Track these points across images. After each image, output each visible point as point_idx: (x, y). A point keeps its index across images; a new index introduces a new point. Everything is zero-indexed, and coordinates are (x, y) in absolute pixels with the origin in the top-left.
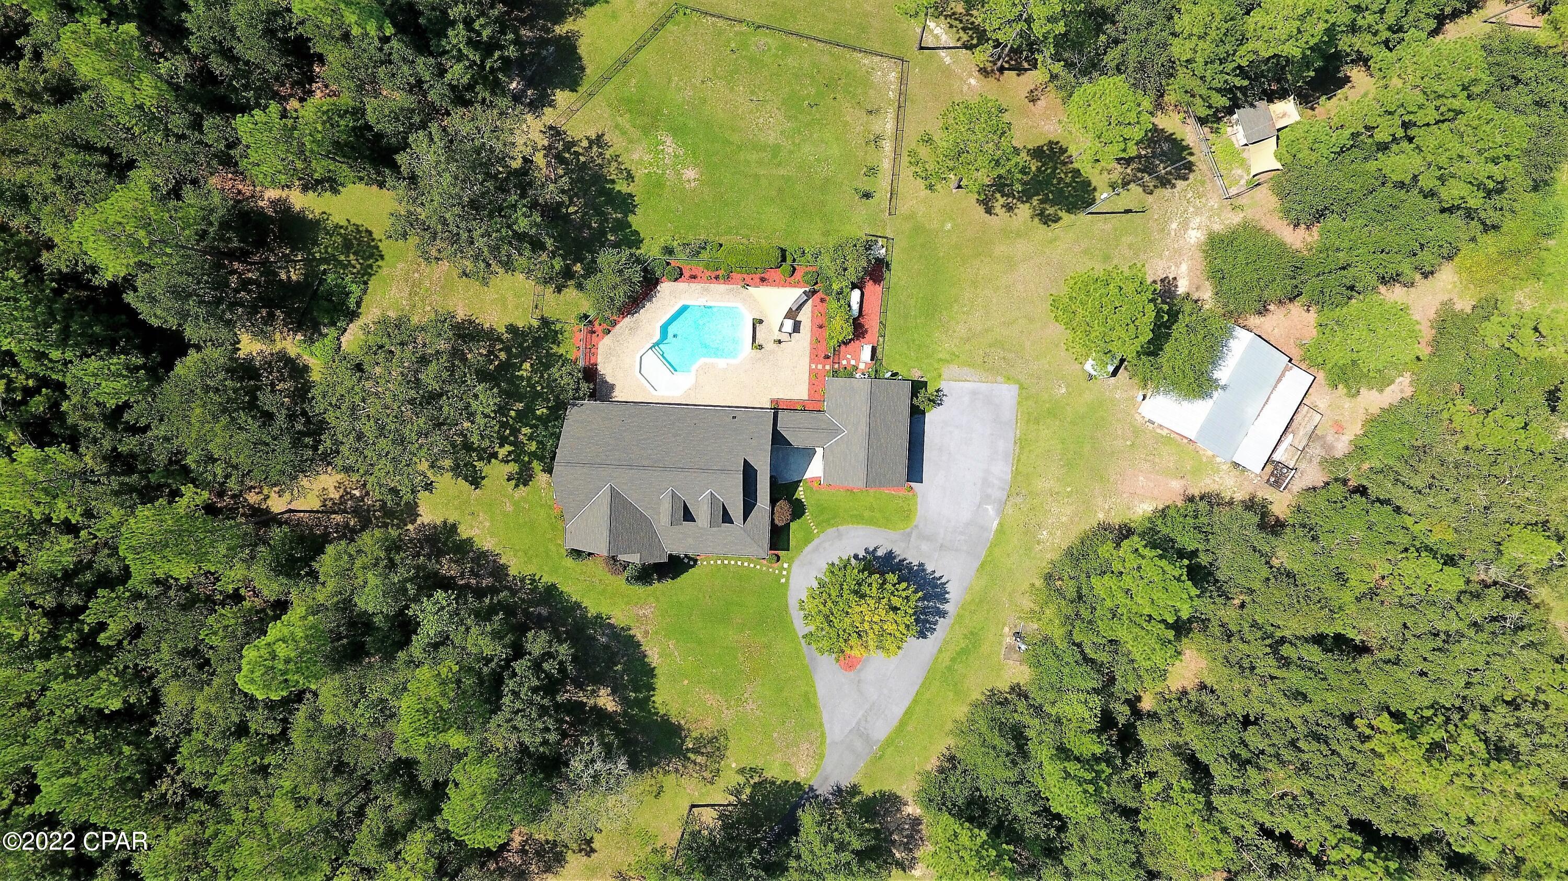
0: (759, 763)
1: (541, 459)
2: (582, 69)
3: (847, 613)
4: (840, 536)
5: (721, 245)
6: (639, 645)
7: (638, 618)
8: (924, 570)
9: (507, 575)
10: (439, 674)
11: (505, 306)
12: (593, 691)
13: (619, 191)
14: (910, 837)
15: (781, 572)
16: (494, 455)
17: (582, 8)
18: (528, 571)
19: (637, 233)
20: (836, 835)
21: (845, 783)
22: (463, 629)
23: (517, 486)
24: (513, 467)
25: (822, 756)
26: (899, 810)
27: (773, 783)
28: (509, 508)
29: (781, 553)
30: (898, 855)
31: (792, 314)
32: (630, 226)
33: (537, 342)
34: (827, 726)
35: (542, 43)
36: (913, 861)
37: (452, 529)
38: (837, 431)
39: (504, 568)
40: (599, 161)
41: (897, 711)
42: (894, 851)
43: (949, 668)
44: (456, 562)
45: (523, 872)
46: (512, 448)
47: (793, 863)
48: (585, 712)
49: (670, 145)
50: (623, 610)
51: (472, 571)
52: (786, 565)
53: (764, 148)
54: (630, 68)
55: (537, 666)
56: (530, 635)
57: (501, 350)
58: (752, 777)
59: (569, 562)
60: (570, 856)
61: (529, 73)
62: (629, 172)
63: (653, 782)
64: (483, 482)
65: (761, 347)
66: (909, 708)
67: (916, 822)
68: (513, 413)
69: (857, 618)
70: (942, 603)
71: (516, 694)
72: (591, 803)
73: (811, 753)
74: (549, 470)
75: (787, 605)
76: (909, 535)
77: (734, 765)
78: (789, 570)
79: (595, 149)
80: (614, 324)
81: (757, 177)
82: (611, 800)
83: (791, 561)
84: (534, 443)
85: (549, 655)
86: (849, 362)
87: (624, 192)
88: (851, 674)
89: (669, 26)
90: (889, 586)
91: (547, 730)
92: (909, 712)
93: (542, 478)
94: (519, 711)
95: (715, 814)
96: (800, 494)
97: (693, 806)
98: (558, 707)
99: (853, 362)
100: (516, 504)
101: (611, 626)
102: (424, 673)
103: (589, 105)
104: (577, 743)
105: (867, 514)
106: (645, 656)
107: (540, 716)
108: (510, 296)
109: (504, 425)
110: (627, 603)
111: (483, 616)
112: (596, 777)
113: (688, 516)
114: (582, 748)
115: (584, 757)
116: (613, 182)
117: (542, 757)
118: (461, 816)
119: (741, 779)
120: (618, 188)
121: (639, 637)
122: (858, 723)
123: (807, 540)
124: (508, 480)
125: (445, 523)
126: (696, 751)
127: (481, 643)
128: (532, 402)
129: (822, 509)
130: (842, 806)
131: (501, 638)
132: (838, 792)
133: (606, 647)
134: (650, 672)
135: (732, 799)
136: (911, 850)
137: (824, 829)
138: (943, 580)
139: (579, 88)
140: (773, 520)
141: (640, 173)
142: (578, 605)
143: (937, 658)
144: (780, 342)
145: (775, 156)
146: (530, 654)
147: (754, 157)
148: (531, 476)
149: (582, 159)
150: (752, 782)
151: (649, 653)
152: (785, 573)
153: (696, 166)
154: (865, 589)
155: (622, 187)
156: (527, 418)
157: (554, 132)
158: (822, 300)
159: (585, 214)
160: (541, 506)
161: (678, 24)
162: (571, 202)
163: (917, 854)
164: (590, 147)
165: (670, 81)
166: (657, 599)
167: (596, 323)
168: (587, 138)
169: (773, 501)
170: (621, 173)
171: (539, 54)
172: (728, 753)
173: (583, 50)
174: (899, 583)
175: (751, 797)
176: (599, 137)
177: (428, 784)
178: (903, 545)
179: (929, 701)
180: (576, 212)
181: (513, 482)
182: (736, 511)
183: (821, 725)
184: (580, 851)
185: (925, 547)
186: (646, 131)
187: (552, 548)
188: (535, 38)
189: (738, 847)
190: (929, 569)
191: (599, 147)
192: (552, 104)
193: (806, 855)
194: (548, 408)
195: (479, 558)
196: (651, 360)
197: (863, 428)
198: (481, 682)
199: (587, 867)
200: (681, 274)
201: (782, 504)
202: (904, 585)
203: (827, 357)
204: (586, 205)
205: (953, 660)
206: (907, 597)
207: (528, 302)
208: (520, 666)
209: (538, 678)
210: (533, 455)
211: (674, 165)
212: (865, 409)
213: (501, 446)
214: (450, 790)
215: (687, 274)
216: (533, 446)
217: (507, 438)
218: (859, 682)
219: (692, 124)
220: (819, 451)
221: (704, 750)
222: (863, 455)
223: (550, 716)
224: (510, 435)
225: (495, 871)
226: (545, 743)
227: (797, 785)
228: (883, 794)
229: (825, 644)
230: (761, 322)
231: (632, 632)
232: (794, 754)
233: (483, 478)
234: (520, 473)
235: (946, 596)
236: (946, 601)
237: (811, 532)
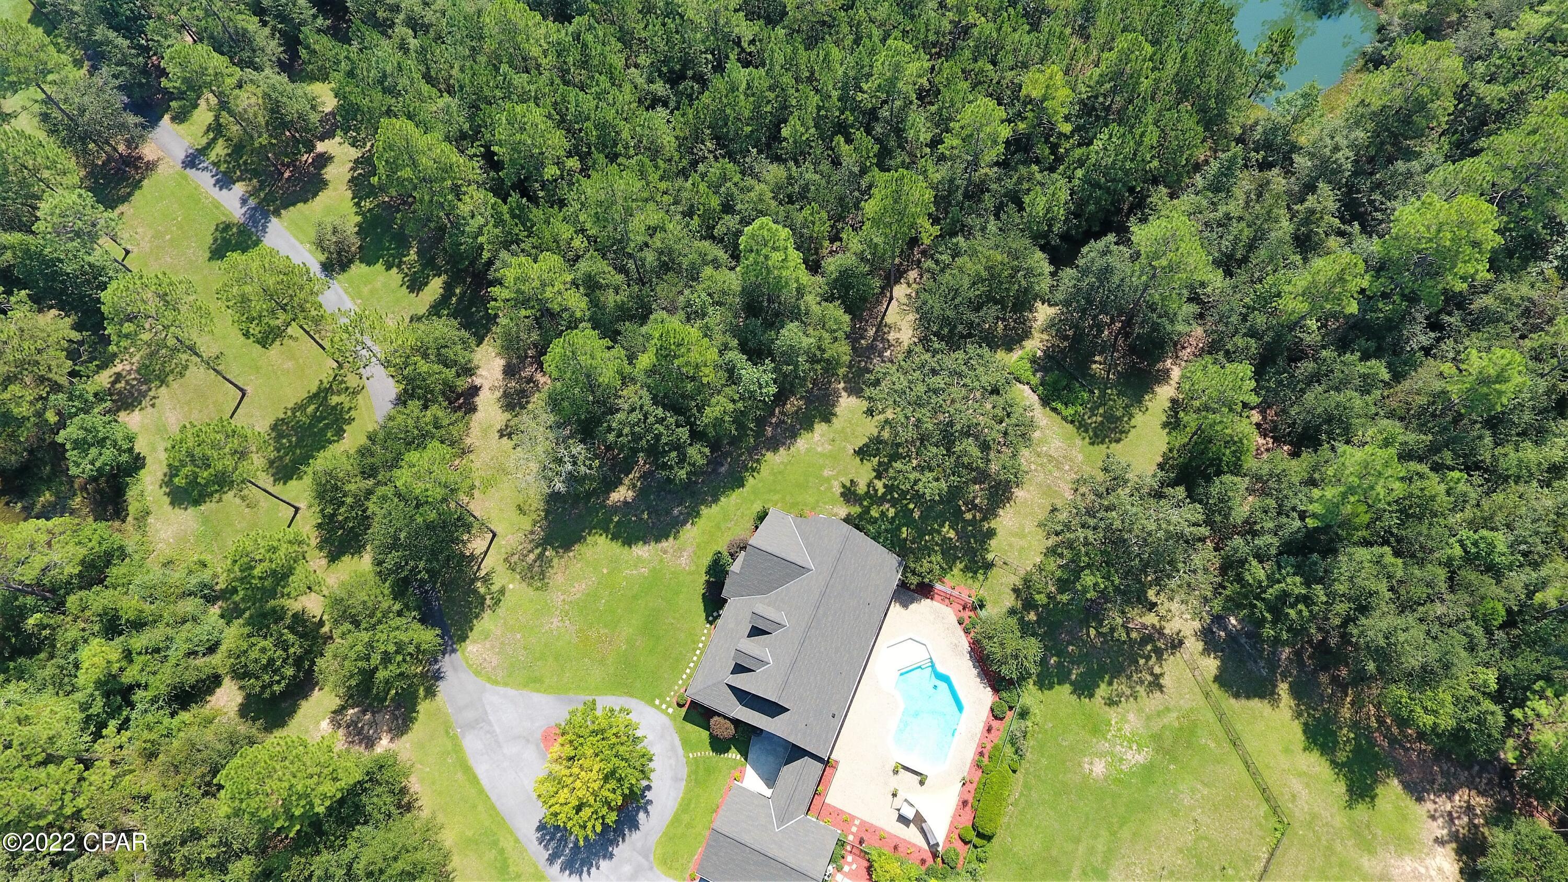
0: (501, 611)
1: (860, 516)
2: (1237, 696)
3: (597, 755)
4: (676, 779)
5: (1014, 771)
6: (658, 540)
7: (681, 550)
8: (604, 857)
9: (768, 450)
10: (706, 366)
11: (1016, 535)
12: (634, 486)
13: (1098, 686)
14: (359, 732)
15: (666, 702)
16: (879, 477)
17: (1302, 720)
18: (765, 469)
19: (1051, 687)
20: (399, 658)
21: (442, 686)
22: (736, 397)
23: (844, 486)
24: (862, 489)
25: (477, 673)
26: (390, 730)
27: (477, 617)
28: (826, 473)
29: (684, 710)
30: (351, 711)
31: (919, 820)
32: (1059, 683)
33: (974, 552)
34: (501, 689)
35: (1273, 664)
36: (336, 724)
37: (827, 418)
38: (782, 821)
39: (775, 449)
40: (1135, 677)
41: (482, 770)
42: (356, 710)
43: (495, 843)
44: (797, 412)
45: (514, 375)
46: (880, 494)
47: (397, 607)
48: (620, 472)
49: (1136, 757)
50: (694, 538)
51: (783, 422)
52: (670, 710)
53: (1106, 860)
54: (1228, 746)
55: (678, 447)
56: (707, 450)
57: (974, 516)
58: (492, 598)
59: (757, 507)
60: (507, 415)
61: (1243, 641)
62: (1117, 703)
63: (533, 508)
64: (858, 459)
65: (896, 772)
66: (478, 783)
67: (370, 743)
68: (911, 506)
69: (586, 763)
70: (562, 863)
71: (661, 421)
72: (540, 449)
73: (485, 665)
74: (848, 520)
75: (631, 696)
76: (646, 857)
77: (511, 586)
78: (665, 712)
79: (1149, 678)
80: (967, 631)
81: (1078, 841)
82: (534, 467)
83: (672, 717)
84: (877, 515)
85: (682, 458)
86: (850, 864)
87: (1097, 691)
88: (538, 735)
89: (1265, 807)
90: (605, 810)
91: (620, 435)
92: (474, 780)
93: (843, 510)
94: (646, 418)
95: (477, 552)
96: (734, 755)
97: (494, 535)
98: (635, 451)
99: (846, 869)
100: (828, 480)
101: (684, 523)
102: (712, 355)
103: (1197, 690)
104: (596, 456)
105: (686, 818)
106: (645, 543)
107: (633, 434)
108: (1023, 543)
109: (903, 494)
110: (698, 546)
111: (739, 419)
112: (560, 461)
113: (756, 632)
114: (590, 459)
115: (581, 458)
116: (1110, 683)
117: (599, 422)
118: (581, 342)
119: (494, 588)
120: (1103, 686)
121: (664, 544)
122: (490, 723)
123: (686, 743)
124: (852, 481)
125: (835, 415)
126: (541, 556)
127: (717, 408)
128: (916, 527)
129: (709, 771)
130: (423, 675)
131: (714, 426)
132: (438, 676)
133: (668, 512)
134: (629, 542)
135: (482, 573)
136: (348, 727)
137: (411, 649)
138: (585, 875)
139: (1216, 686)
140: (719, 715)
141: (1113, 714)
142: (716, 500)
143: (511, 833)
144: (894, 795)
145: (1095, 871)
146: (691, 445)
147: (1100, 847)
148: (849, 502)
149: (1142, 662)
150: (488, 597)
151: (646, 547)
152: (664, 706)
153: (1106, 779)
154: (613, 784)
155: (1103, 690)
156: (904, 517)
157: (1176, 644)
158: (923, 862)
159: (1085, 643)
160: (818, 502)
161: (1265, 818)
162: (1099, 634)
163: (341, 732)
164: (1152, 674)
165: (1205, 785)
166: (691, 574)
167: (972, 614)
168: (1162, 674)
169: (736, 723)
170: (1117, 695)
171: (1261, 658)
172: (524, 585)
173: (1257, 705)
174: (603, 824)
175: (475, 592)
176: (1160, 687)
177: (619, 326)
178: (639, 845)
179: (474, 807)
180: (1088, 635)
181: (848, 484)
182: (743, 682)
183: (506, 685)
184: (507, 426)
185: (627, 869)
186: (1157, 738)
187: (776, 497)
188: (1279, 660)
189: (438, 560)
190: (604, 864)
191: (1150, 683)
192: (1206, 651)
193: (398, 621)
194: (906, 540)
195: (793, 432)
196: (917, 655)
197: (773, 851)
198: (683, 396)
199: (491, 426)
200: (996, 717)
201: (730, 730)
202: (599, 829)
203: (861, 843)
204: (1094, 646)
205: (502, 851)
206: (585, 827)
207: (1012, 558)
208: (683, 433)
209: (666, 444)
210: (867, 510)
211: (1113, 755)
212: (792, 863)
213: (885, 486)
214: (607, 342)
215: (996, 724)
216: (874, 513)
217: (891, 494)
218: (528, 741)
219: (1152, 790)
220: (768, 792)
221: (537, 564)
222: (747, 839)
223: (629, 442)
224: (893, 497)
225: (526, 353)
226: (610, 429)
227: (463, 638)
228: (413, 720)
229: (578, 719)
230: (922, 783)
231: (671, 539)
232: (493, 647)
233: (862, 460)
234: (854, 493)
235: (567, 872)
236: (563, 870)
237: (691, 751)
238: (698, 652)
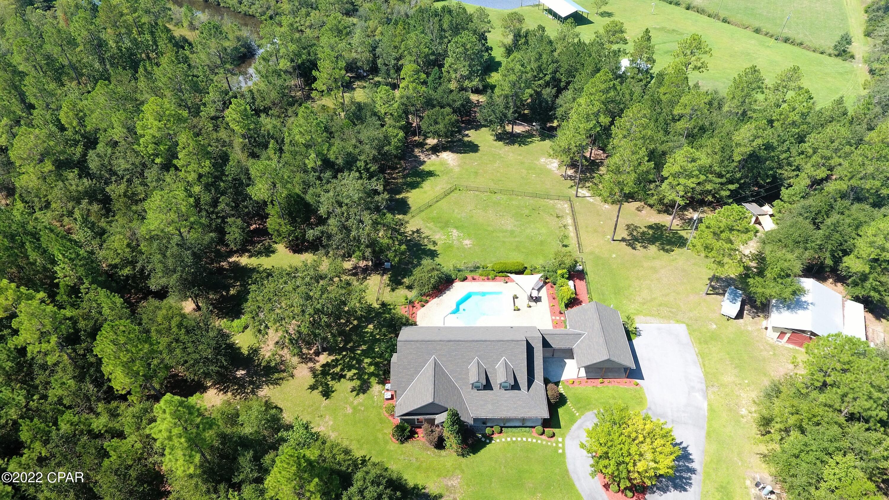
1: (378, 376)
5: (487, 267)
7: (448, 488)
15: (557, 445)
16: (344, 377)
17: (410, 190)
23: (358, 394)
24: (357, 383)
28: (349, 411)
29: (556, 431)
40: (418, 239)
46: (357, 371)
49: (455, 232)
52: (560, 439)
53: (506, 231)
54: (433, 207)
59: (393, 446)
62: (434, 242)
64: (333, 394)
65: (519, 310)
70: (689, 463)
75: (567, 471)
78: (563, 443)
79: (416, 234)
80: (427, 302)
81: (504, 242)
83: (563, 436)
87: (432, 249)
89: (452, 194)
93: (377, 388)
96: (562, 389)
100: (354, 408)
103: (414, 219)
110: (439, 476)
113: (488, 385)
116: (426, 246)
120: (428, 248)
123: (573, 420)
124: (352, 392)
128: (373, 345)
129: (578, 400)
139: (408, 214)
140: (547, 395)
141: (440, 243)
144: (530, 306)
145: (512, 234)
147: (501, 234)
148: (368, 387)
149: (408, 238)
152: (560, 445)
153: (470, 239)
155: (430, 247)
158: (551, 288)
160: (374, 407)
161: (456, 194)
164: (413, 234)
165: (454, 211)
166: (463, 471)
167: (416, 303)
168: (412, 231)
170: (430, 242)
173: (410, 202)
176: (418, 230)
181: (355, 393)
182: (523, 381)
186: (442, 228)
187: (380, 436)
191: (418, 234)
196: (451, 318)
197: (598, 326)
200: (466, 279)
201: (551, 388)
203: (561, 313)
210: (371, 374)
211: (458, 239)
212: (597, 317)
213: (349, 370)
215: (469, 278)
216: (371, 369)
217: (354, 365)
219: (466, 225)
222: (602, 341)
230: (517, 297)
233: (333, 392)
234: (361, 387)
235: (691, 457)
236: (692, 461)
237: (574, 415)
238: (514, 439)
